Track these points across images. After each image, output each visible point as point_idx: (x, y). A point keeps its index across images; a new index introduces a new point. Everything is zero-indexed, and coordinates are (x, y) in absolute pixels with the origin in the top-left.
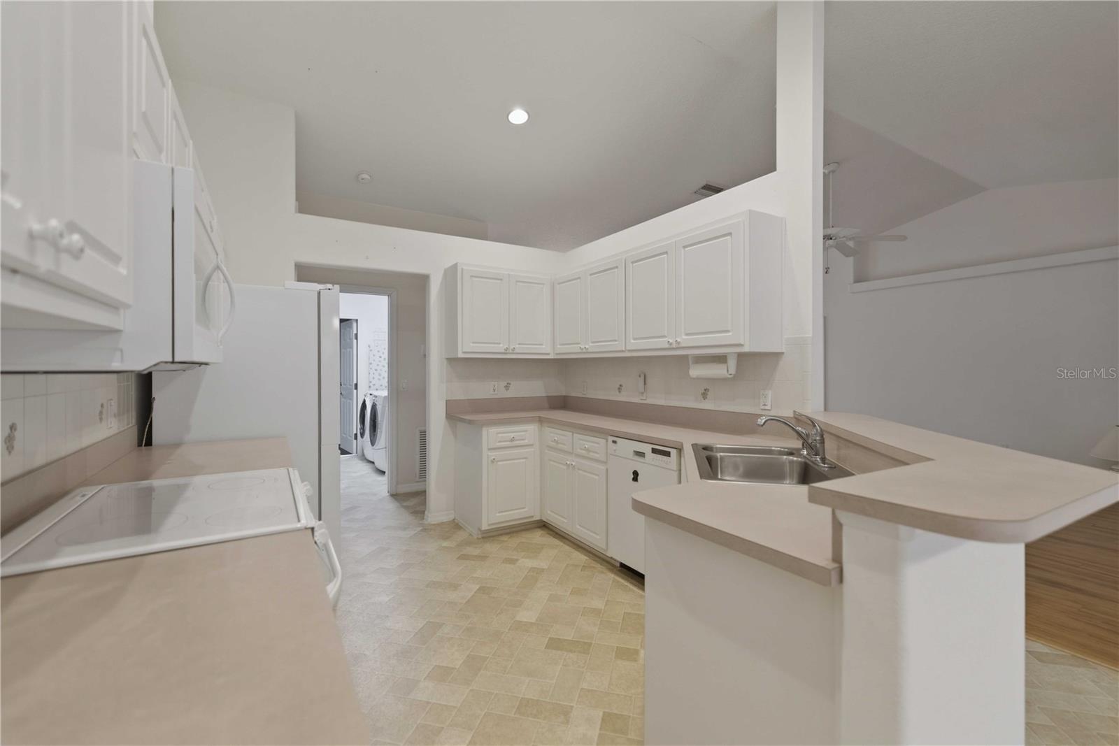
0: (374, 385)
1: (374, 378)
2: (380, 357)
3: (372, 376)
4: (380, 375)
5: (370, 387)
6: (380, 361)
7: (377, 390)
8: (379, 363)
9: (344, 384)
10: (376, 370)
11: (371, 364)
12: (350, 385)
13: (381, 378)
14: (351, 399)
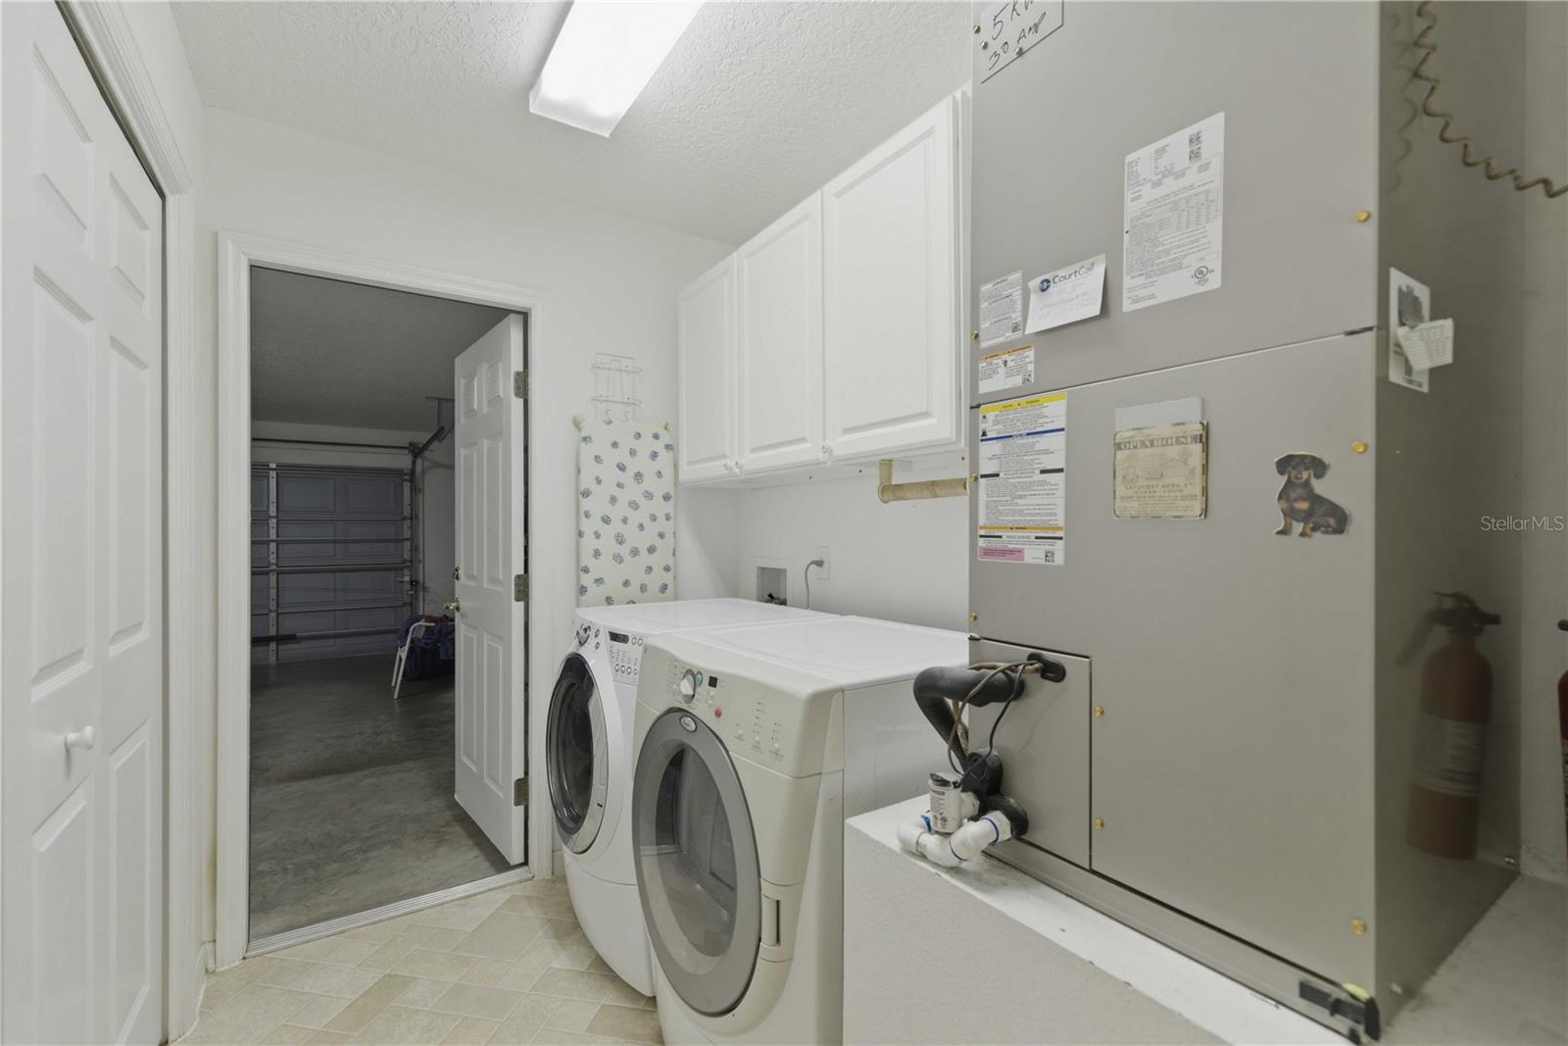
0: (599, 581)
1: (597, 554)
2: (622, 468)
3: (589, 543)
4: (620, 540)
5: (583, 590)
6: (620, 485)
7: (609, 601)
8: (617, 493)
9: (470, 577)
10: (606, 520)
11: (586, 494)
12: (494, 580)
13: (624, 550)
14: (504, 638)
